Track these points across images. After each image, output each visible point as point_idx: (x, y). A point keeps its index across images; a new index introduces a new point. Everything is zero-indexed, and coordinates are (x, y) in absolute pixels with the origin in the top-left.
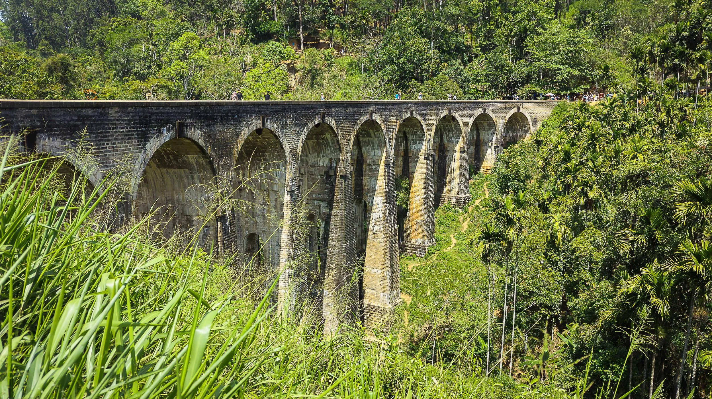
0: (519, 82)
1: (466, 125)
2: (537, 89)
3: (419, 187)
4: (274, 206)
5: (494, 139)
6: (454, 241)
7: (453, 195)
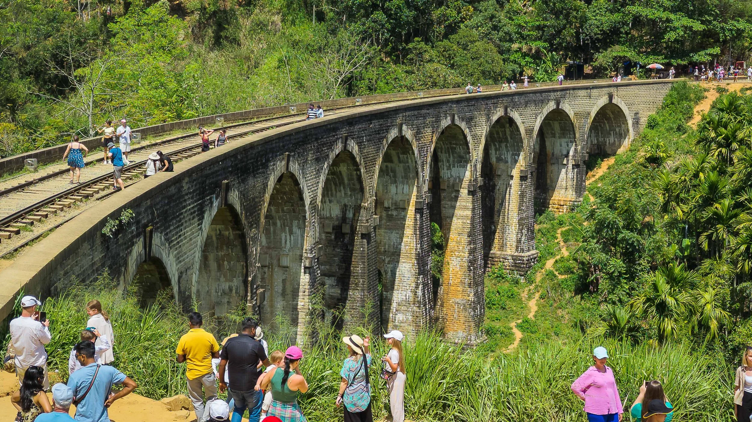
0: (597, 39)
1: (529, 131)
2: (630, 54)
3: (458, 242)
4: (280, 291)
5: (571, 153)
6: (518, 334)
7: (509, 252)
